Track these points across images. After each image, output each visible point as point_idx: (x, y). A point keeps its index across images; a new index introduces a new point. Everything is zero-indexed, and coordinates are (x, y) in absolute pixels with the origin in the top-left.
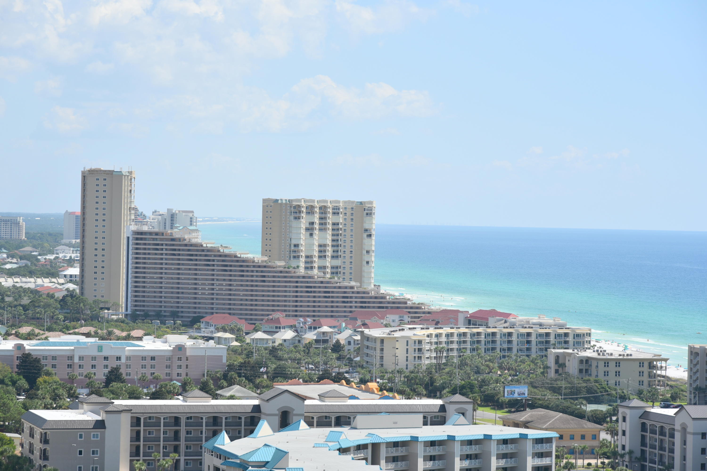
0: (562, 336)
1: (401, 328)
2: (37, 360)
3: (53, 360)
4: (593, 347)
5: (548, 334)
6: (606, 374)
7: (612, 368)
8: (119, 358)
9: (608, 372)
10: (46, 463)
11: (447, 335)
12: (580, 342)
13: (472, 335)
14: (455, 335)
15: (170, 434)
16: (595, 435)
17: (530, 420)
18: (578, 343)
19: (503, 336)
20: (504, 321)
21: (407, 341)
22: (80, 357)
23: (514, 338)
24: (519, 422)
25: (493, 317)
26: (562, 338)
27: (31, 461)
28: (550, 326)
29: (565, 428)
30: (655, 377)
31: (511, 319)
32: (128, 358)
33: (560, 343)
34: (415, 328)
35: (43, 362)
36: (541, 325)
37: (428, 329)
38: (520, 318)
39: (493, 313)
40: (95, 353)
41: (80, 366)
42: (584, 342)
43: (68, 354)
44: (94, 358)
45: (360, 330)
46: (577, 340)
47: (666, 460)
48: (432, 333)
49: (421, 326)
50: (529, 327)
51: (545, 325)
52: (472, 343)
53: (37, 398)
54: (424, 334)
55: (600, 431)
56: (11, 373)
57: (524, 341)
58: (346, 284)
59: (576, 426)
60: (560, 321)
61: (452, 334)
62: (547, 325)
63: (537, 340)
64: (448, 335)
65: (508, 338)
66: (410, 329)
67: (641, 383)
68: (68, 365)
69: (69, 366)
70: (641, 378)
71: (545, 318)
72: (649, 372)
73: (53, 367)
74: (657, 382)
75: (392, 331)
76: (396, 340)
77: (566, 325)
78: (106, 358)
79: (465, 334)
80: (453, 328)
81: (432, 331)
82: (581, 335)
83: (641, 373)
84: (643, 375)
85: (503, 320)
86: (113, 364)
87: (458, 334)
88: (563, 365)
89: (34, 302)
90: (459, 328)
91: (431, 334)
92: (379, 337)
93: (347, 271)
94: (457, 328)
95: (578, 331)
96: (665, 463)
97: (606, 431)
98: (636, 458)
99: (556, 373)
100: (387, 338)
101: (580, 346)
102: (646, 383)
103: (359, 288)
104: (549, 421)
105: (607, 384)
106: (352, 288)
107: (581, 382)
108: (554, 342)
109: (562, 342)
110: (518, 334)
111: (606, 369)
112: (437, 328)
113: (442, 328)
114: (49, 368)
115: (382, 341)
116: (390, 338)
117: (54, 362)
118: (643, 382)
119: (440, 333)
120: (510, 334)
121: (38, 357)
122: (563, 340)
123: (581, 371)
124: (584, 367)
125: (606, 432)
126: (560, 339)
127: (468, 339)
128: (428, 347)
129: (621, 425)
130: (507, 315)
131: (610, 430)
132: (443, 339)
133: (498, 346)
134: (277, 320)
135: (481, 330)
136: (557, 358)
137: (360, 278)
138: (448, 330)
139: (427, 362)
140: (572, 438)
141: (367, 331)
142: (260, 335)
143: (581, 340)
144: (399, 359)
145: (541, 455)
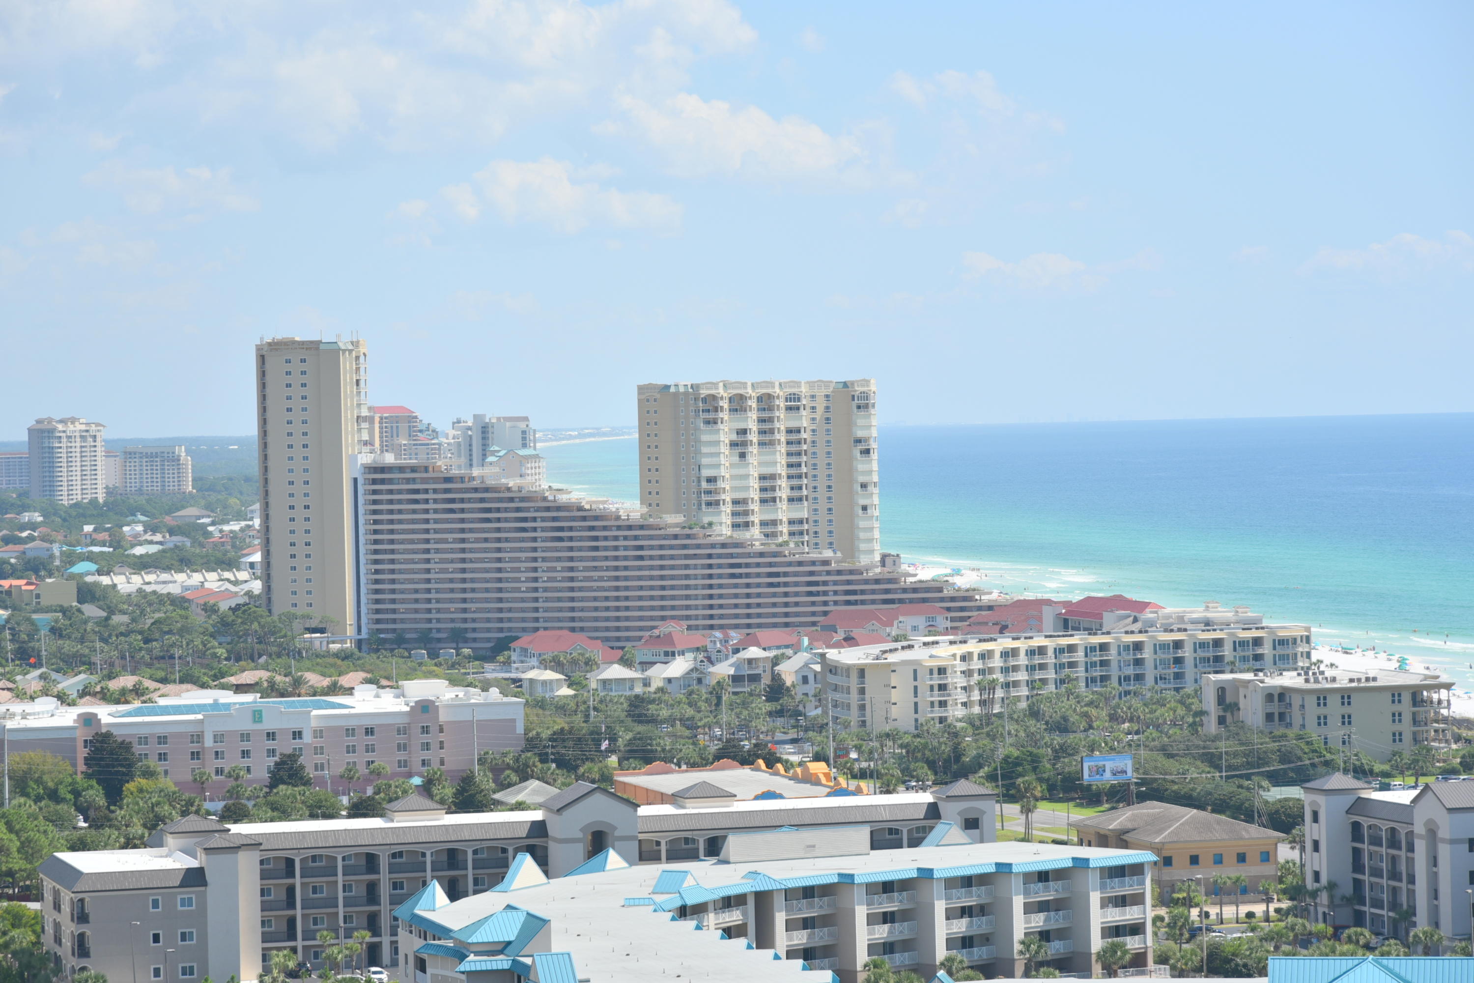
0: (1248, 646)
1: (905, 643)
2: (125, 746)
3: (159, 743)
4: (1315, 664)
5: (1218, 643)
6: (1322, 721)
7: (1334, 708)
8: (297, 735)
9: (1325, 718)
10: (84, 962)
11: (1005, 654)
12: (1288, 655)
13: (1059, 651)
14: (1022, 653)
15: (359, 891)
16: (1268, 853)
17: (1130, 826)
18: (1284, 658)
19: (1124, 650)
20: (1131, 619)
21: (915, 671)
22: (215, 736)
23: (1147, 654)
24: (1108, 833)
25: (1112, 611)
26: (1248, 650)
27: (58, 960)
28: (1225, 623)
29: (1200, 841)
30: (1426, 724)
31: (1150, 614)
32: (318, 733)
33: (1244, 659)
34: (937, 643)
35: (137, 749)
36: (1208, 624)
37: (965, 642)
38: (1169, 610)
39: (1118, 602)
40: (247, 725)
41: (217, 753)
42: (1296, 654)
43: (191, 729)
44: (245, 737)
45: (820, 651)
46: (1280, 651)
47: (1404, 899)
48: (971, 650)
49: (951, 638)
50: (1179, 630)
51: (1217, 624)
52: (1060, 665)
53: (110, 827)
54: (954, 655)
55: (1276, 844)
56: (71, 775)
57: (1169, 660)
58: (814, 556)
59: (1225, 836)
60: (1249, 614)
61: (1015, 652)
62: (1222, 624)
63: (1195, 655)
64: (1008, 655)
65: (1134, 654)
66: (925, 644)
67: (1397, 737)
68: (193, 753)
69: (195, 755)
70: (1397, 727)
71: (1219, 609)
72: (1414, 714)
73: (160, 759)
74: (1433, 733)
75: (885, 652)
76: (892, 669)
77: (1260, 621)
78: (271, 736)
79: (1042, 650)
80: (1018, 639)
81: (974, 647)
82: (1288, 640)
83: (1397, 717)
84: (1400, 721)
85: (1130, 616)
86: (285, 746)
87: (1027, 651)
88: (1234, 707)
89: (161, 623)
90: (1031, 638)
91: (970, 654)
92: (854, 665)
93: (823, 528)
94: (1026, 638)
95: (1282, 634)
96: (1401, 905)
97: (1290, 842)
98: (1343, 898)
99: (1219, 724)
100: (871, 665)
101: (1288, 663)
102: (1407, 737)
103: (842, 562)
104: (1169, 827)
105: (1326, 743)
106: (826, 562)
107: (1268, 740)
108: (1232, 659)
109: (1248, 657)
110: (1155, 645)
111: (1322, 711)
112: (985, 640)
113: (995, 640)
114: (153, 763)
115: (862, 672)
116: (878, 665)
117: (163, 748)
118: (1400, 734)
119: (989, 651)
120: (1138, 646)
121: (128, 740)
122: (1250, 653)
123: (1269, 717)
124: (1275, 708)
125: (1289, 846)
126: (1243, 650)
127: (1050, 659)
128: (961, 681)
129: (1310, 830)
130: (1142, 606)
131: (1298, 842)
132: (997, 662)
133: (1114, 672)
134: (668, 639)
135: (1076, 639)
136: (1222, 692)
137: (848, 542)
138: (1006, 643)
139: (960, 712)
140: (1218, 860)
141: (833, 654)
142: (616, 671)
143: (1286, 651)
144: (899, 709)
145: (1121, 902)
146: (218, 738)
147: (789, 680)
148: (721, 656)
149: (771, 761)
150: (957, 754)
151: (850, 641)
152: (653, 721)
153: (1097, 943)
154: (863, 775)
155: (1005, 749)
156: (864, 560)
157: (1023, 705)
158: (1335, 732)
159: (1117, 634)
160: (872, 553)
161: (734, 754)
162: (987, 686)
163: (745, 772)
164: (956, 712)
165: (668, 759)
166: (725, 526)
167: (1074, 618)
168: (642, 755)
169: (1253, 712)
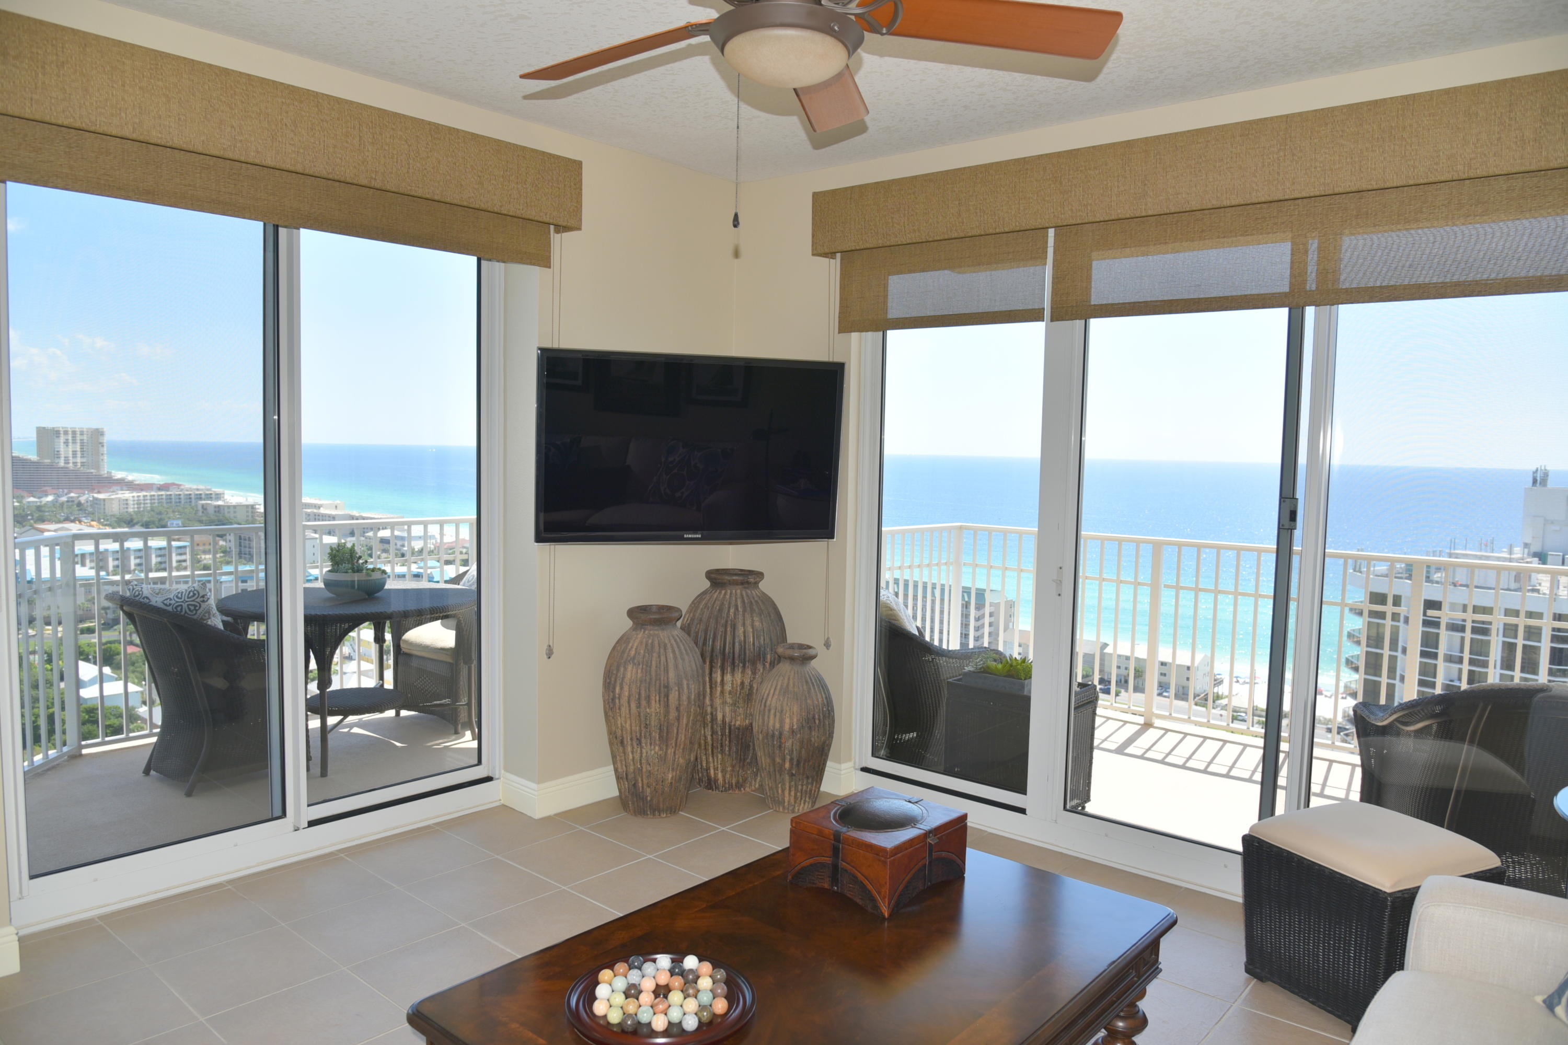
1: (115, 493)
5: (201, 494)
9: (229, 511)
13: (158, 496)
19: (176, 496)
20: (177, 488)
23: (182, 497)
25: (172, 486)
28: (202, 490)
31: (182, 487)
34: (124, 493)
36: (198, 490)
37: (132, 493)
39: (174, 484)
42: (221, 497)
45: (91, 495)
49: (128, 492)
50: (191, 491)
51: (200, 490)
52: (159, 499)
54: (130, 496)
57: (188, 498)
58: (88, 471)
60: (208, 487)
61: (146, 496)
63: (195, 497)
64: (144, 496)
65: (179, 497)
67: (247, 516)
75: (110, 495)
76: (112, 499)
77: (211, 489)
79: (154, 495)
80: (147, 492)
81: (135, 494)
82: (219, 494)
83: (247, 512)
87: (149, 495)
88: (206, 509)
90: (151, 492)
91: (134, 496)
93: (90, 465)
94: (149, 492)
95: (218, 492)
99: (202, 513)
100: (106, 498)
101: (219, 499)
103: (96, 473)
106: (92, 473)
107: (215, 517)
110: (184, 495)
112: (138, 493)
113: (141, 493)
115: (104, 500)
116: (108, 498)
119: (139, 495)
120: (180, 495)
123: (215, 512)
124: (217, 510)
127: (156, 497)
128: (132, 503)
129: (228, 537)
130: (180, 485)
131: (225, 540)
132: (142, 498)
133: (173, 500)
134: (46, 491)
135: (163, 493)
136: (203, 506)
137: (98, 466)
138: (145, 493)
139: (132, 510)
140: (204, 544)
141: (96, 495)
142: (32, 499)
143: (218, 496)
144: (115, 509)
145: (181, 554)
147: (83, 502)
148: (62, 496)
149: (80, 522)
150: (132, 520)
151: (99, 492)
152: (44, 512)
153: (174, 564)
154: (106, 525)
155: (145, 519)
156: (102, 473)
157: (149, 508)
158: (232, 515)
159: (173, 492)
160: (104, 472)
161: (67, 519)
162: (139, 504)
163: (72, 524)
164: (131, 510)
165: (50, 521)
166: (62, 464)
167: (161, 488)
168: (42, 520)
169: (211, 511)
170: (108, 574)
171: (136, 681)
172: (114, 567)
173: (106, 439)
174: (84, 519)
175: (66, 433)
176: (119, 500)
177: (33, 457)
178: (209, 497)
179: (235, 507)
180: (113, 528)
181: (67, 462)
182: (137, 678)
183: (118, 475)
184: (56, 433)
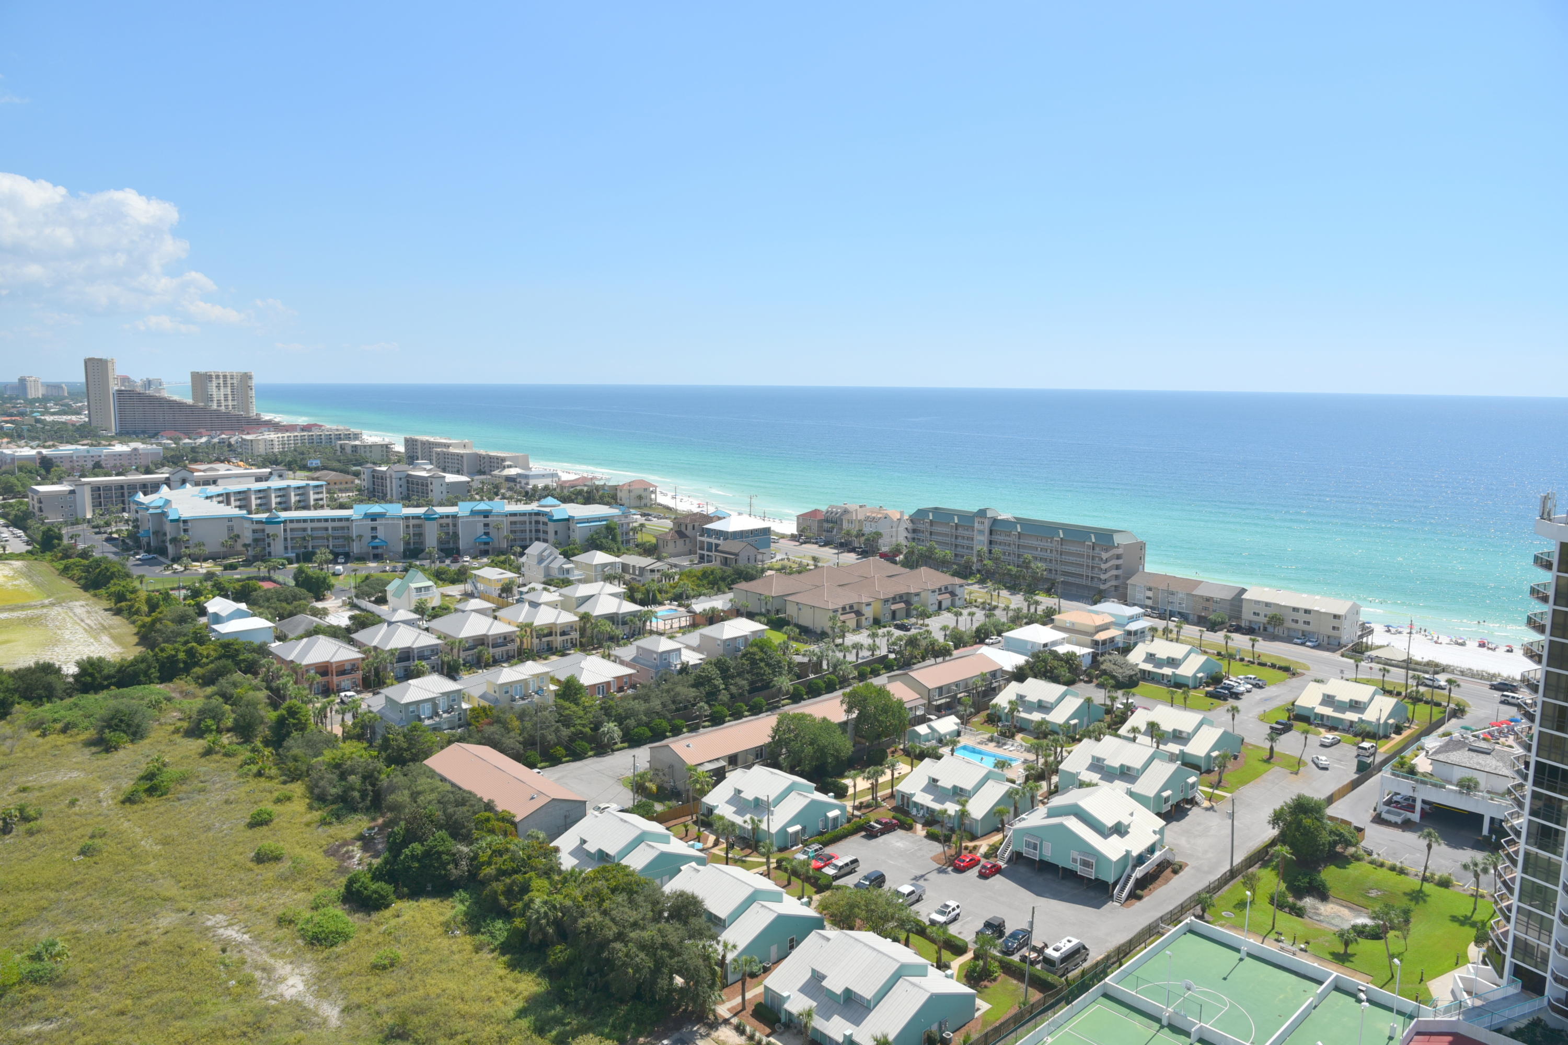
1: (262, 434)
2: (51, 459)
3: (60, 459)
4: (363, 439)
5: (340, 434)
6: (365, 452)
7: (368, 449)
8: (100, 457)
10: (42, 513)
11: (288, 437)
13: (301, 436)
15: (119, 495)
16: (353, 482)
17: (320, 476)
19: (317, 436)
20: (319, 429)
23: (323, 437)
24: (315, 478)
25: (314, 427)
27: (34, 513)
29: (337, 479)
30: (387, 452)
31: (323, 428)
32: (106, 456)
34: (270, 434)
35: (54, 460)
36: (337, 430)
37: (278, 434)
38: (328, 427)
39: (315, 425)
40: (86, 454)
41: (77, 461)
43: (69, 455)
44: (85, 457)
45: (241, 436)
49: (274, 433)
50: (331, 431)
51: (339, 430)
52: (301, 440)
54: (275, 437)
55: (355, 480)
56: (35, 467)
57: (328, 438)
58: (239, 414)
59: (343, 478)
60: (347, 428)
61: (290, 436)
62: (341, 430)
63: (334, 437)
65: (320, 437)
66: (267, 435)
69: (71, 461)
70: (382, 453)
71: (340, 427)
73: (61, 463)
74: (390, 455)
75: (257, 436)
76: (259, 440)
77: (350, 429)
78: (92, 457)
79: (297, 436)
80: (291, 433)
81: (280, 435)
82: (357, 434)
83: (382, 451)
86: (97, 459)
87: (293, 436)
88: (344, 449)
89: (59, 429)
90: (294, 433)
91: (279, 437)
92: (250, 439)
93: (241, 407)
95: (355, 432)
97: (358, 479)
98: (370, 491)
99: (341, 453)
100: (254, 439)
101: (357, 439)
102: (385, 456)
103: (246, 415)
104: (330, 476)
105: (366, 457)
106: (242, 415)
107: (352, 456)
108: (344, 438)
110: (325, 435)
112: (283, 434)
113: (285, 434)
114: (59, 464)
115: (252, 441)
116: (256, 439)
118: (383, 455)
119: (284, 436)
120: (321, 435)
123: (352, 451)
124: (354, 449)
127: (299, 438)
128: (277, 443)
129: (362, 476)
130: (321, 426)
131: (360, 479)
132: (286, 439)
133: (315, 440)
134: (201, 433)
135: (305, 433)
136: (341, 445)
137: (247, 410)
138: (288, 434)
140: (341, 483)
141: (244, 437)
142: (187, 441)
143: (356, 436)
144: (261, 449)
145: (318, 493)
146: (77, 457)
147: (233, 443)
148: (215, 437)
149: (229, 462)
150: (276, 460)
151: (248, 434)
152: (198, 452)
153: (312, 503)
154: (252, 465)
155: (288, 459)
156: (251, 415)
157: (293, 449)
158: (368, 454)
159: (316, 432)
160: (253, 413)
161: (219, 460)
162: (283, 444)
163: (222, 465)
164: (276, 450)
165: (202, 462)
166: (215, 406)
167: (305, 428)
168: (195, 461)
169: (348, 450)
170: (250, 512)
171: (270, 616)
172: (256, 505)
173: (254, 382)
174: (234, 460)
175: (218, 377)
176: (265, 440)
177: (189, 401)
178: (348, 437)
179: (370, 446)
180: (259, 468)
181: (219, 405)
182: (271, 614)
183: (266, 417)
184: (208, 377)
